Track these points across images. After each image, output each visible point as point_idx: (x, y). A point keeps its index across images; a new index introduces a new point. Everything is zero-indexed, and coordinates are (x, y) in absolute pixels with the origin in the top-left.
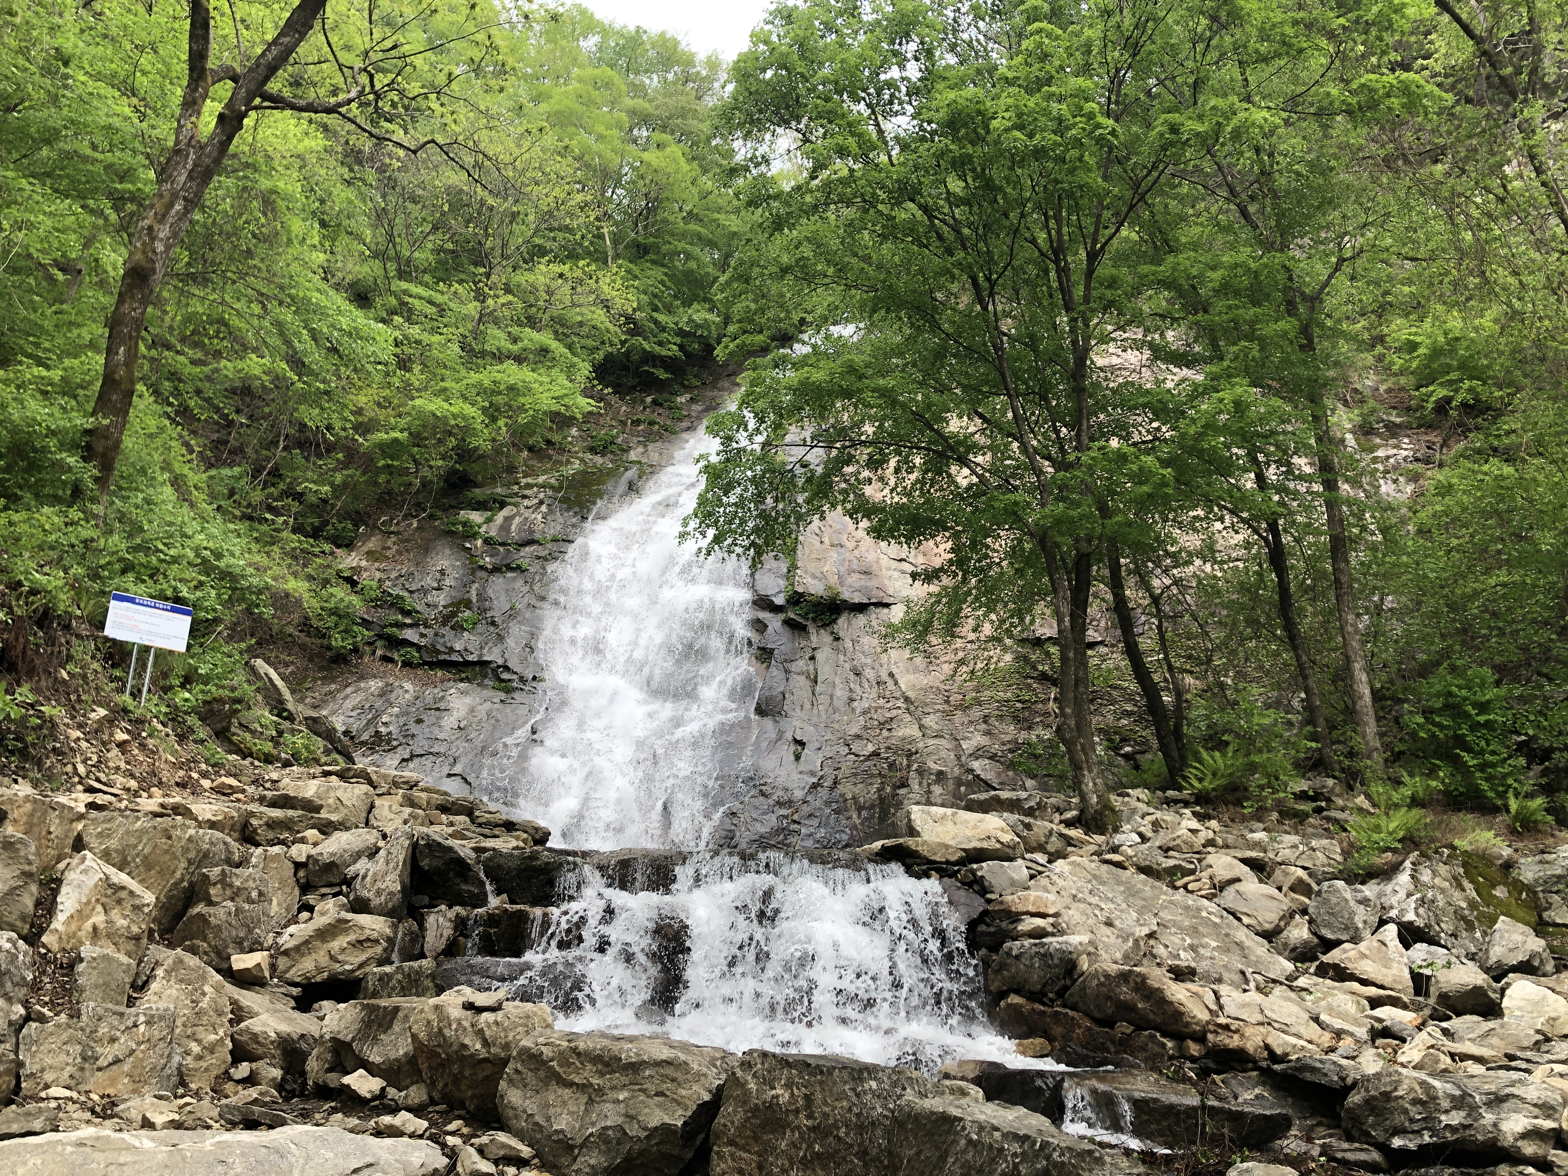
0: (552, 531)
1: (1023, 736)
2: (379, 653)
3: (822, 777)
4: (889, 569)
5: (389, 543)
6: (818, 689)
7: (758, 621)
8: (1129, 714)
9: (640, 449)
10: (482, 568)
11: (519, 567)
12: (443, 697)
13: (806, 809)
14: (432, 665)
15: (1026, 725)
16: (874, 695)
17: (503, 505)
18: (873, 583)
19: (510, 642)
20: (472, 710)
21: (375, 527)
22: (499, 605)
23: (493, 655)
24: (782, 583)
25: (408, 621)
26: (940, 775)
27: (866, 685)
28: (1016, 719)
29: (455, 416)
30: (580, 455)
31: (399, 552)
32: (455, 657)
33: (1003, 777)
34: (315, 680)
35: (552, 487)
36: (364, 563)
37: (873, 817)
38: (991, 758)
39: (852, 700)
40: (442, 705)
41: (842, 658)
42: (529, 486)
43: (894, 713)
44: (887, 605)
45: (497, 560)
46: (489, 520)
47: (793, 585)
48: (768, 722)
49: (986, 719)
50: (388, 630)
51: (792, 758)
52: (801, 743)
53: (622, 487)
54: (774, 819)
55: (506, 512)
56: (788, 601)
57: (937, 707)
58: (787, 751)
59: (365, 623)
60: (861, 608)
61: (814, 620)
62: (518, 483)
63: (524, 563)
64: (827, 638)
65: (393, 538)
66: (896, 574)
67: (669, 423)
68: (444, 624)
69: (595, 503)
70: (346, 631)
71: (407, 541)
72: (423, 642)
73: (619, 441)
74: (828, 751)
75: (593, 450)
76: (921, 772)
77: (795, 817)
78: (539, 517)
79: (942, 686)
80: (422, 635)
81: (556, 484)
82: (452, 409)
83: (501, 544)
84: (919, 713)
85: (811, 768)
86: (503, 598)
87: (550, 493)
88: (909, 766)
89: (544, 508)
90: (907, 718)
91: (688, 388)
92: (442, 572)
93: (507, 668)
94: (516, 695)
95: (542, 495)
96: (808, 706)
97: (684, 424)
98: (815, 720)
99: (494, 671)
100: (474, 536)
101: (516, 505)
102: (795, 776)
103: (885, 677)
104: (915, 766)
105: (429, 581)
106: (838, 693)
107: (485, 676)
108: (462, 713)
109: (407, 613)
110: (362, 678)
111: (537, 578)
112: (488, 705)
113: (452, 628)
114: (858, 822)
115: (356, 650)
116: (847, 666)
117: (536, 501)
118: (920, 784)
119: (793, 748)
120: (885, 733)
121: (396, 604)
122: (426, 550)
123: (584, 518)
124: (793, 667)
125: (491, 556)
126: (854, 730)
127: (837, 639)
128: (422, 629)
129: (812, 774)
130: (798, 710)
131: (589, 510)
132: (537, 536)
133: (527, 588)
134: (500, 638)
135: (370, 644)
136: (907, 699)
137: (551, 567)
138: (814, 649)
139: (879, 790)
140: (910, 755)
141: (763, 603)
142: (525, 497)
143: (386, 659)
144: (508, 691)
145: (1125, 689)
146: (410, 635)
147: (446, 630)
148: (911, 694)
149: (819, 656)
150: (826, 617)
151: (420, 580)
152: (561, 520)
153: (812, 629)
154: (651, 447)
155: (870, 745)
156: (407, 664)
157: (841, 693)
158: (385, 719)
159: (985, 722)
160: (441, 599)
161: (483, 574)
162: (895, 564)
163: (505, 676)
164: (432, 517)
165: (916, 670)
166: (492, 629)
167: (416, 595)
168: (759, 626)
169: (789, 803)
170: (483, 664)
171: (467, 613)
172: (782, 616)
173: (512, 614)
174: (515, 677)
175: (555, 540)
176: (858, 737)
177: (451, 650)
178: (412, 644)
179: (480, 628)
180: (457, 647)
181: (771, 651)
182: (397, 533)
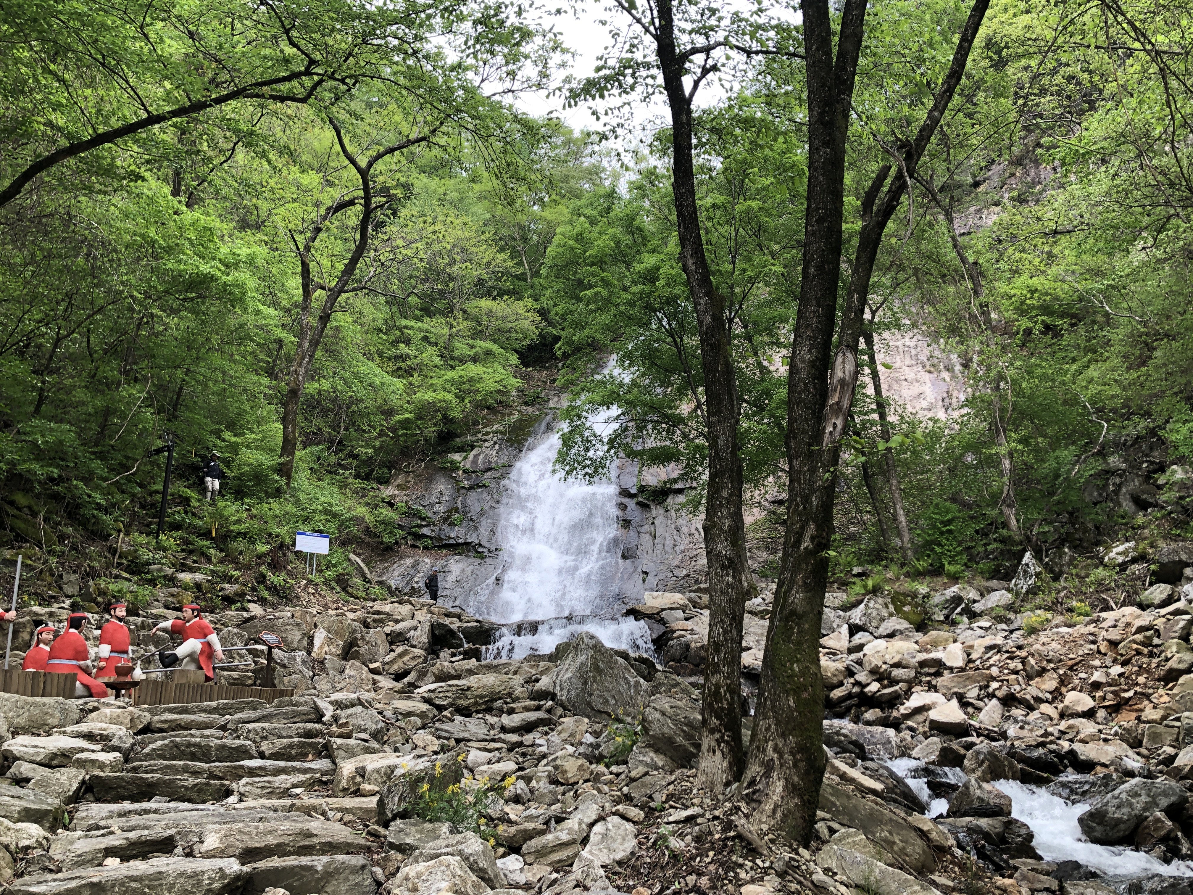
0: (502, 461)
1: (771, 558)
2: (410, 543)
5: (410, 478)
6: (656, 541)
7: (622, 504)
9: (556, 399)
10: (463, 488)
11: (484, 485)
12: (447, 565)
14: (440, 547)
15: (773, 551)
16: (688, 542)
17: (473, 447)
19: (482, 530)
20: (463, 570)
21: (401, 469)
22: (474, 509)
23: (472, 538)
24: (634, 481)
25: (424, 523)
27: (683, 536)
28: (768, 548)
30: (518, 408)
31: (415, 483)
32: (452, 542)
34: (376, 562)
35: (501, 432)
36: (396, 492)
39: (675, 546)
40: (446, 569)
41: (670, 522)
42: (488, 433)
43: (699, 551)
44: (695, 488)
45: (471, 482)
46: (465, 458)
47: (640, 481)
50: (413, 530)
52: (646, 573)
55: (474, 452)
56: (638, 491)
59: (401, 527)
60: (680, 491)
61: (653, 501)
62: (481, 432)
63: (487, 482)
64: (661, 511)
65: (412, 475)
68: (444, 523)
69: (527, 440)
70: (390, 533)
71: (420, 476)
72: (433, 534)
73: (543, 395)
74: (661, 576)
75: (526, 404)
78: (494, 453)
80: (433, 531)
81: (504, 430)
82: (438, 396)
83: (472, 472)
85: (651, 586)
86: (476, 504)
87: (500, 436)
89: (497, 447)
92: (441, 493)
93: (481, 545)
94: (487, 560)
95: (495, 438)
96: (650, 551)
98: (654, 559)
99: (474, 547)
100: (457, 469)
101: (480, 447)
102: (642, 591)
103: (693, 531)
105: (434, 499)
106: (667, 542)
107: (469, 551)
108: (457, 573)
109: (423, 519)
110: (402, 558)
111: (495, 490)
112: (471, 567)
113: (449, 525)
115: (397, 543)
116: (673, 526)
117: (492, 443)
119: (641, 576)
120: (693, 563)
121: (416, 514)
122: (430, 480)
123: (520, 451)
124: (642, 530)
125: (468, 480)
126: (676, 563)
127: (667, 511)
128: (432, 528)
129: (652, 589)
130: (645, 554)
131: (523, 445)
132: (493, 465)
133: (489, 497)
134: (476, 528)
135: (404, 538)
137: (502, 483)
138: (654, 518)
141: (625, 493)
142: (485, 441)
143: (414, 546)
144: (482, 558)
146: (426, 531)
147: (445, 527)
149: (657, 522)
150: (660, 498)
151: (429, 499)
152: (507, 453)
153: (652, 507)
154: (562, 396)
155: (684, 571)
156: (425, 548)
157: (669, 543)
158: (416, 579)
160: (441, 509)
161: (464, 491)
163: (480, 550)
164: (432, 459)
166: (471, 523)
167: (427, 508)
168: (622, 507)
170: (467, 544)
171: (457, 515)
172: (635, 500)
173: (482, 513)
174: (485, 550)
175: (504, 466)
176: (678, 567)
177: (449, 538)
178: (427, 536)
179: (465, 523)
180: (452, 535)
181: (630, 521)
182: (413, 472)
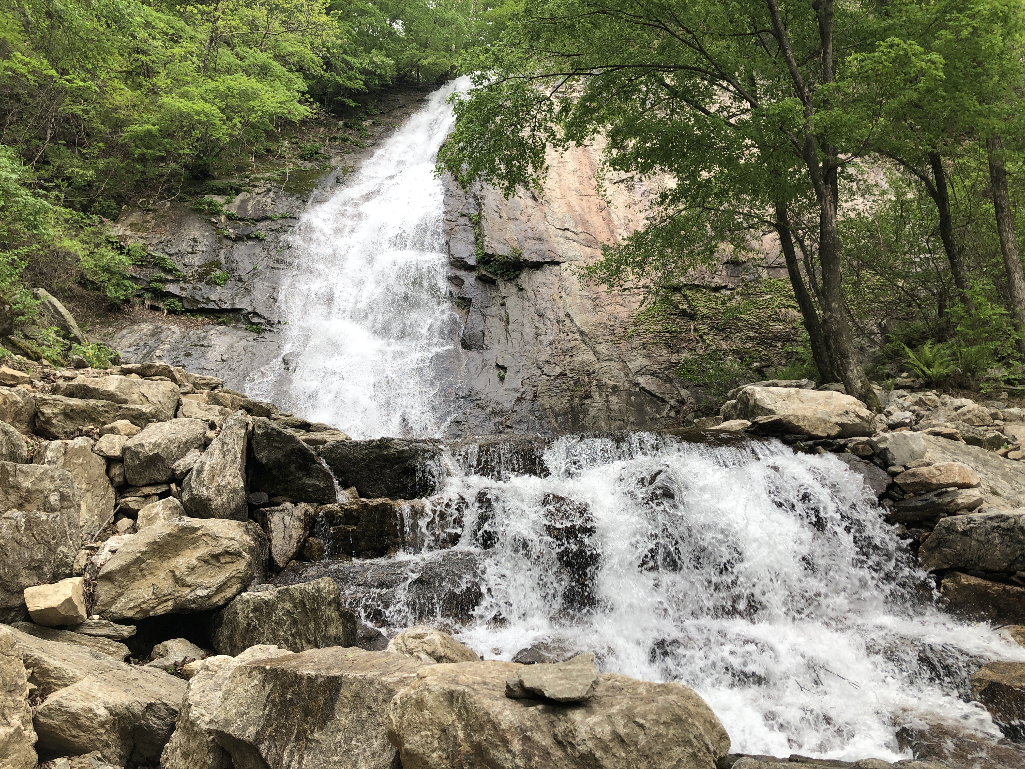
0: (281, 211)
1: (674, 358)
2: (147, 303)
3: (523, 393)
4: (556, 236)
5: (148, 218)
6: (510, 327)
7: (456, 277)
8: (751, 339)
9: (339, 158)
10: (227, 237)
11: (257, 238)
12: (205, 337)
13: (515, 417)
14: (193, 312)
15: (675, 349)
16: (555, 330)
17: (238, 192)
18: (545, 247)
19: (256, 294)
20: (231, 347)
21: (135, 206)
22: (244, 266)
23: (243, 304)
24: (472, 248)
25: (170, 277)
26: (615, 389)
27: (548, 323)
28: (668, 346)
29: (198, 114)
30: (293, 160)
31: (157, 225)
32: (211, 306)
33: (663, 389)
34: (94, 324)
35: (275, 180)
36: (128, 233)
37: (567, 421)
38: (652, 374)
39: (539, 335)
40: (205, 343)
41: (527, 303)
42: (257, 179)
43: (573, 343)
44: (558, 263)
45: (239, 232)
46: (229, 202)
47: (483, 248)
48: (473, 353)
49: (644, 346)
50: (154, 285)
51: (497, 379)
52: (504, 368)
53: (331, 181)
54: (492, 425)
55: (241, 196)
56: (479, 262)
57: (607, 338)
58: (494, 374)
59: (133, 278)
60: (538, 266)
61: (502, 276)
62: (247, 177)
63: (262, 234)
64: (513, 290)
65: (151, 215)
66: (562, 240)
67: (358, 140)
68: (200, 281)
69: (312, 191)
70: (118, 285)
71: (163, 216)
72: (184, 294)
73: (322, 151)
74: (525, 373)
75: (302, 157)
76: (600, 386)
77: (508, 423)
78: (269, 200)
79: (608, 323)
80: (183, 289)
81: (279, 178)
82: (195, 107)
83: (240, 220)
84: (593, 342)
85: (514, 386)
86: (246, 261)
87: (274, 184)
88: (590, 382)
89: (271, 194)
90: (584, 347)
91: (370, 116)
92: (195, 240)
93: (256, 314)
94: (266, 335)
95: (269, 186)
96: (503, 340)
97: (370, 141)
98: (510, 350)
99: (246, 316)
100: (218, 213)
101: (249, 192)
102: (502, 391)
103: (563, 317)
104: (595, 382)
105: (185, 247)
106: (527, 330)
107: (238, 321)
108: (223, 349)
109: (168, 271)
110: (134, 322)
111: (273, 245)
112: (243, 343)
113: (207, 283)
114: (556, 425)
115: (127, 301)
116: (532, 309)
117: (264, 189)
118: (600, 395)
119: (497, 372)
120: (568, 359)
121: (158, 264)
122: (179, 223)
123: (305, 202)
124: (488, 312)
125: (234, 228)
126: (544, 356)
127: (522, 290)
128: (182, 284)
129: (516, 390)
130: (496, 343)
131: (308, 197)
132: (269, 214)
133: (265, 254)
134: (248, 291)
135: (139, 296)
136: (582, 333)
137: (282, 238)
138: (504, 298)
139: (569, 401)
140: (589, 374)
141: (459, 264)
142: (255, 186)
143: (153, 308)
144: (259, 332)
145: (747, 321)
146: (173, 288)
147: (202, 285)
148: (584, 329)
149: (508, 302)
150: (512, 274)
151: (177, 246)
152: (287, 203)
153: (500, 283)
154: (346, 157)
155: (557, 368)
156: (172, 312)
157: (529, 331)
158: (158, 353)
159: (644, 348)
160: (196, 261)
161: (229, 242)
162: (562, 232)
163: (256, 320)
164: (181, 199)
165: (586, 311)
166: (240, 284)
167: (174, 257)
168: (455, 281)
169: (502, 413)
170: (236, 311)
171: (218, 272)
172: (475, 274)
173: (255, 273)
174: (263, 321)
175: (284, 217)
176: (547, 362)
177: (208, 300)
178: (175, 296)
179: (230, 283)
180: (213, 298)
181: (469, 300)
182: (154, 211)
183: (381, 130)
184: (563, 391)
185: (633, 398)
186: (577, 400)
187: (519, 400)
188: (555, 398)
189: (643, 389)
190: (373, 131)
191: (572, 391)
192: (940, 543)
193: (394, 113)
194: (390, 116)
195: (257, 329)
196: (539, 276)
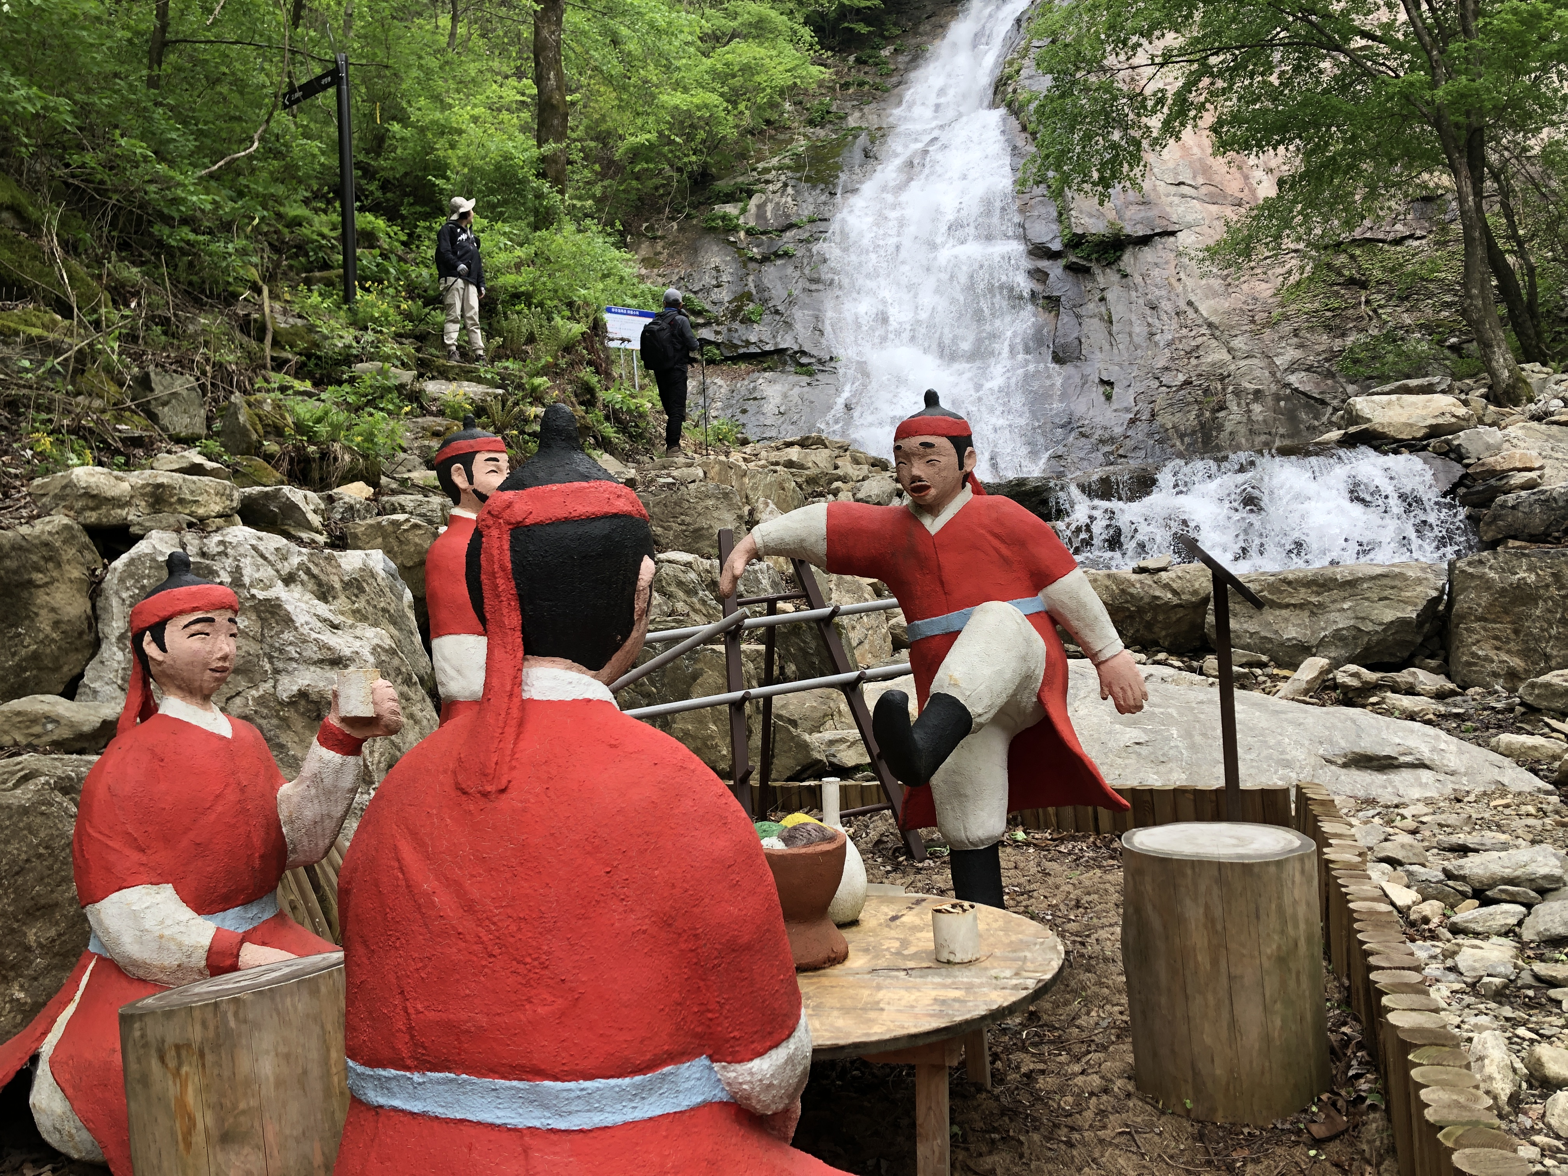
0: (806, 213)
1: (1337, 344)
3: (1138, 412)
4: (1168, 195)
5: (659, 248)
6: (1115, 328)
7: (1038, 270)
8: (1448, 305)
9: (857, 114)
10: (752, 259)
11: (785, 254)
12: (755, 388)
13: (1129, 443)
14: (735, 360)
15: (1339, 332)
16: (1175, 326)
17: (750, 194)
18: (1154, 213)
19: (798, 326)
20: (785, 396)
21: (640, 235)
22: (778, 294)
23: (786, 342)
24: (1055, 227)
25: (701, 321)
26: (1258, 395)
27: (1165, 317)
28: (1329, 328)
30: (802, 130)
31: (671, 256)
32: (753, 350)
33: (1323, 387)
35: (789, 168)
36: (643, 272)
37: (1196, 442)
38: (1308, 370)
39: (1153, 334)
40: (757, 395)
41: (1134, 294)
42: (767, 170)
43: (1199, 340)
44: (1173, 233)
45: (764, 249)
46: (743, 211)
47: (1069, 227)
48: (1069, 369)
49: (1296, 333)
51: (1103, 398)
52: (1110, 384)
53: (858, 155)
54: (1100, 455)
55: (755, 200)
56: (1066, 246)
57: (1244, 328)
58: (1098, 392)
60: (1145, 241)
61: (1098, 260)
62: (755, 170)
63: (790, 247)
64: (1115, 277)
65: (660, 243)
66: (1176, 200)
67: (878, 80)
68: (734, 320)
69: (837, 177)
71: (674, 243)
72: (720, 339)
73: (834, 109)
74: (1138, 387)
75: (811, 123)
76: (1237, 393)
77: (1121, 452)
78: (789, 199)
79: (1245, 307)
80: (717, 333)
81: (792, 164)
82: (695, 100)
83: (762, 233)
84: (1226, 336)
85: (1125, 404)
86: (779, 286)
87: (790, 174)
88: (1224, 389)
89: (790, 190)
90: (1214, 343)
91: (889, 40)
92: (717, 269)
93: (804, 353)
94: (820, 376)
95: (783, 178)
96: (1107, 347)
97: (894, 80)
98: (1117, 359)
99: (793, 356)
100: (735, 229)
101: (762, 191)
102: (1109, 414)
103: (1183, 306)
104: (1231, 388)
105: (708, 280)
106: (1137, 329)
107: (785, 363)
108: (778, 401)
109: (699, 313)
111: (805, 261)
112: (797, 390)
113: (742, 322)
114: (1182, 448)
116: (1141, 301)
117: (780, 184)
118: (1239, 405)
119: (1101, 389)
120: (1194, 361)
122: (694, 250)
123: (833, 194)
124: (1082, 311)
125: (758, 246)
126: (1161, 363)
127: (1126, 276)
128: (715, 327)
129: (1128, 410)
130: (1097, 352)
131: (835, 185)
132: (794, 220)
133: (798, 274)
134: (788, 325)
136: (1210, 325)
137: (815, 248)
138: (1103, 290)
139: (1198, 416)
140: (1222, 378)
141: (1039, 251)
142: (767, 182)
144: (810, 374)
146: (706, 334)
147: (736, 325)
148: (1213, 319)
149: (1109, 295)
150: (1111, 256)
151: (700, 280)
152: (811, 200)
153: (1096, 269)
154: (866, 109)
155: (1180, 375)
156: (711, 362)
157: (1139, 329)
159: (1296, 336)
160: (725, 295)
161: (755, 265)
162: (1174, 189)
163: (804, 360)
164: (689, 217)
165: (1215, 294)
166: (777, 317)
167: (700, 295)
168: (1039, 275)
169: (1112, 440)
170: (781, 352)
171: (751, 306)
172: (1062, 262)
173: (791, 300)
174: (813, 360)
175: (812, 221)
176: (1167, 369)
177: (748, 343)
178: (710, 343)
179: (767, 318)
180: (753, 339)
181: (1058, 299)
182: (662, 238)
183: (907, 59)
184: (1189, 404)
185: (1282, 403)
186: (1207, 414)
187: (1132, 421)
188: (1178, 415)
189: (1296, 389)
190: (896, 63)
191: (1201, 402)
192: (1495, 518)
193: (921, 29)
194: (916, 34)
195: (805, 370)
196: (1148, 254)
